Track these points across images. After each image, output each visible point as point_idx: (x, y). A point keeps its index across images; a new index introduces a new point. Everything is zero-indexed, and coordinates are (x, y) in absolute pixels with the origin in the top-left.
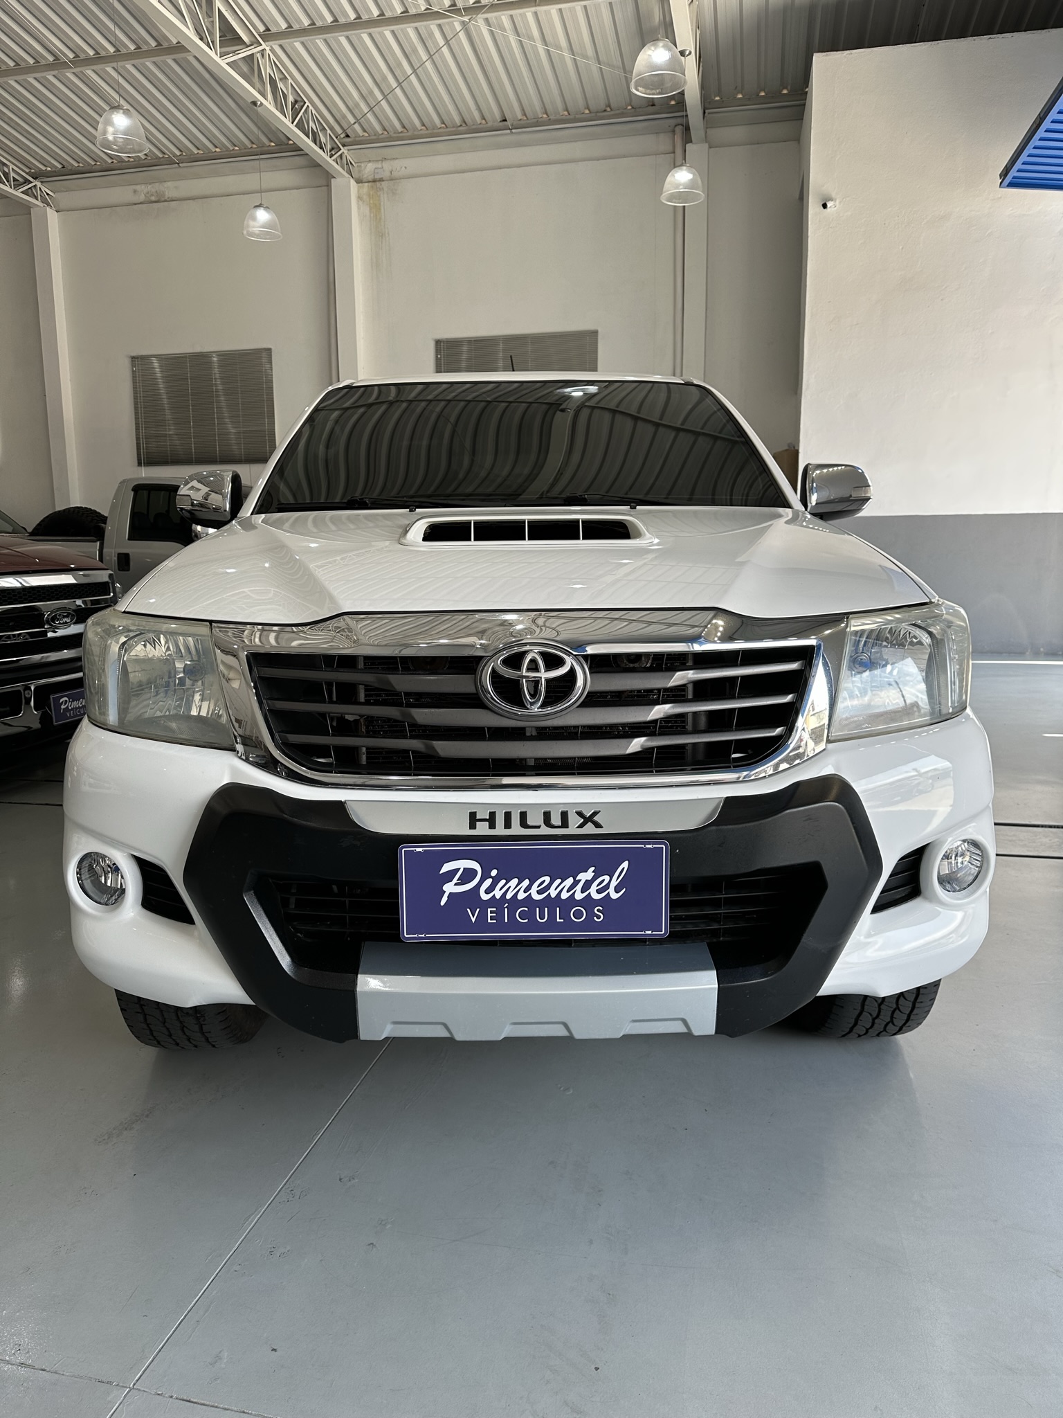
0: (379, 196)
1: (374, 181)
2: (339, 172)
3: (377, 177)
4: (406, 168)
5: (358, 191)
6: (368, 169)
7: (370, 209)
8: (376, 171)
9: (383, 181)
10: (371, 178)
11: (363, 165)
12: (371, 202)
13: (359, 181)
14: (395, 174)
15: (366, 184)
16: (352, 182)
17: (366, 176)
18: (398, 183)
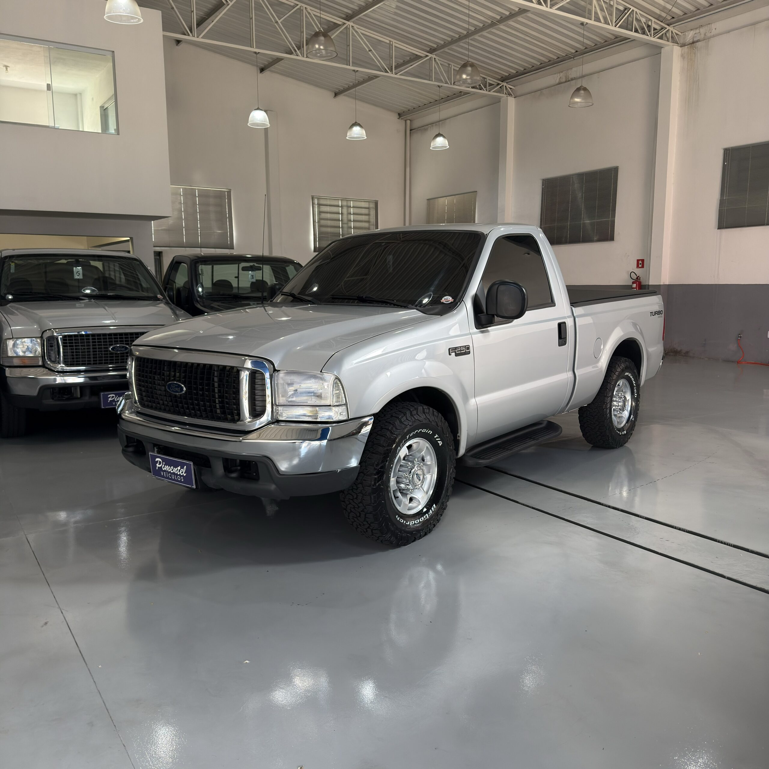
0: (695, 54)
1: (693, 43)
2: (664, 44)
3: (695, 39)
4: (715, 29)
5: (681, 52)
6: (690, 36)
7: (688, 63)
8: (695, 35)
9: (700, 41)
10: (691, 41)
11: (686, 33)
12: (689, 58)
13: (683, 45)
14: (709, 35)
15: (687, 46)
16: (677, 48)
17: (688, 40)
18: (708, 41)
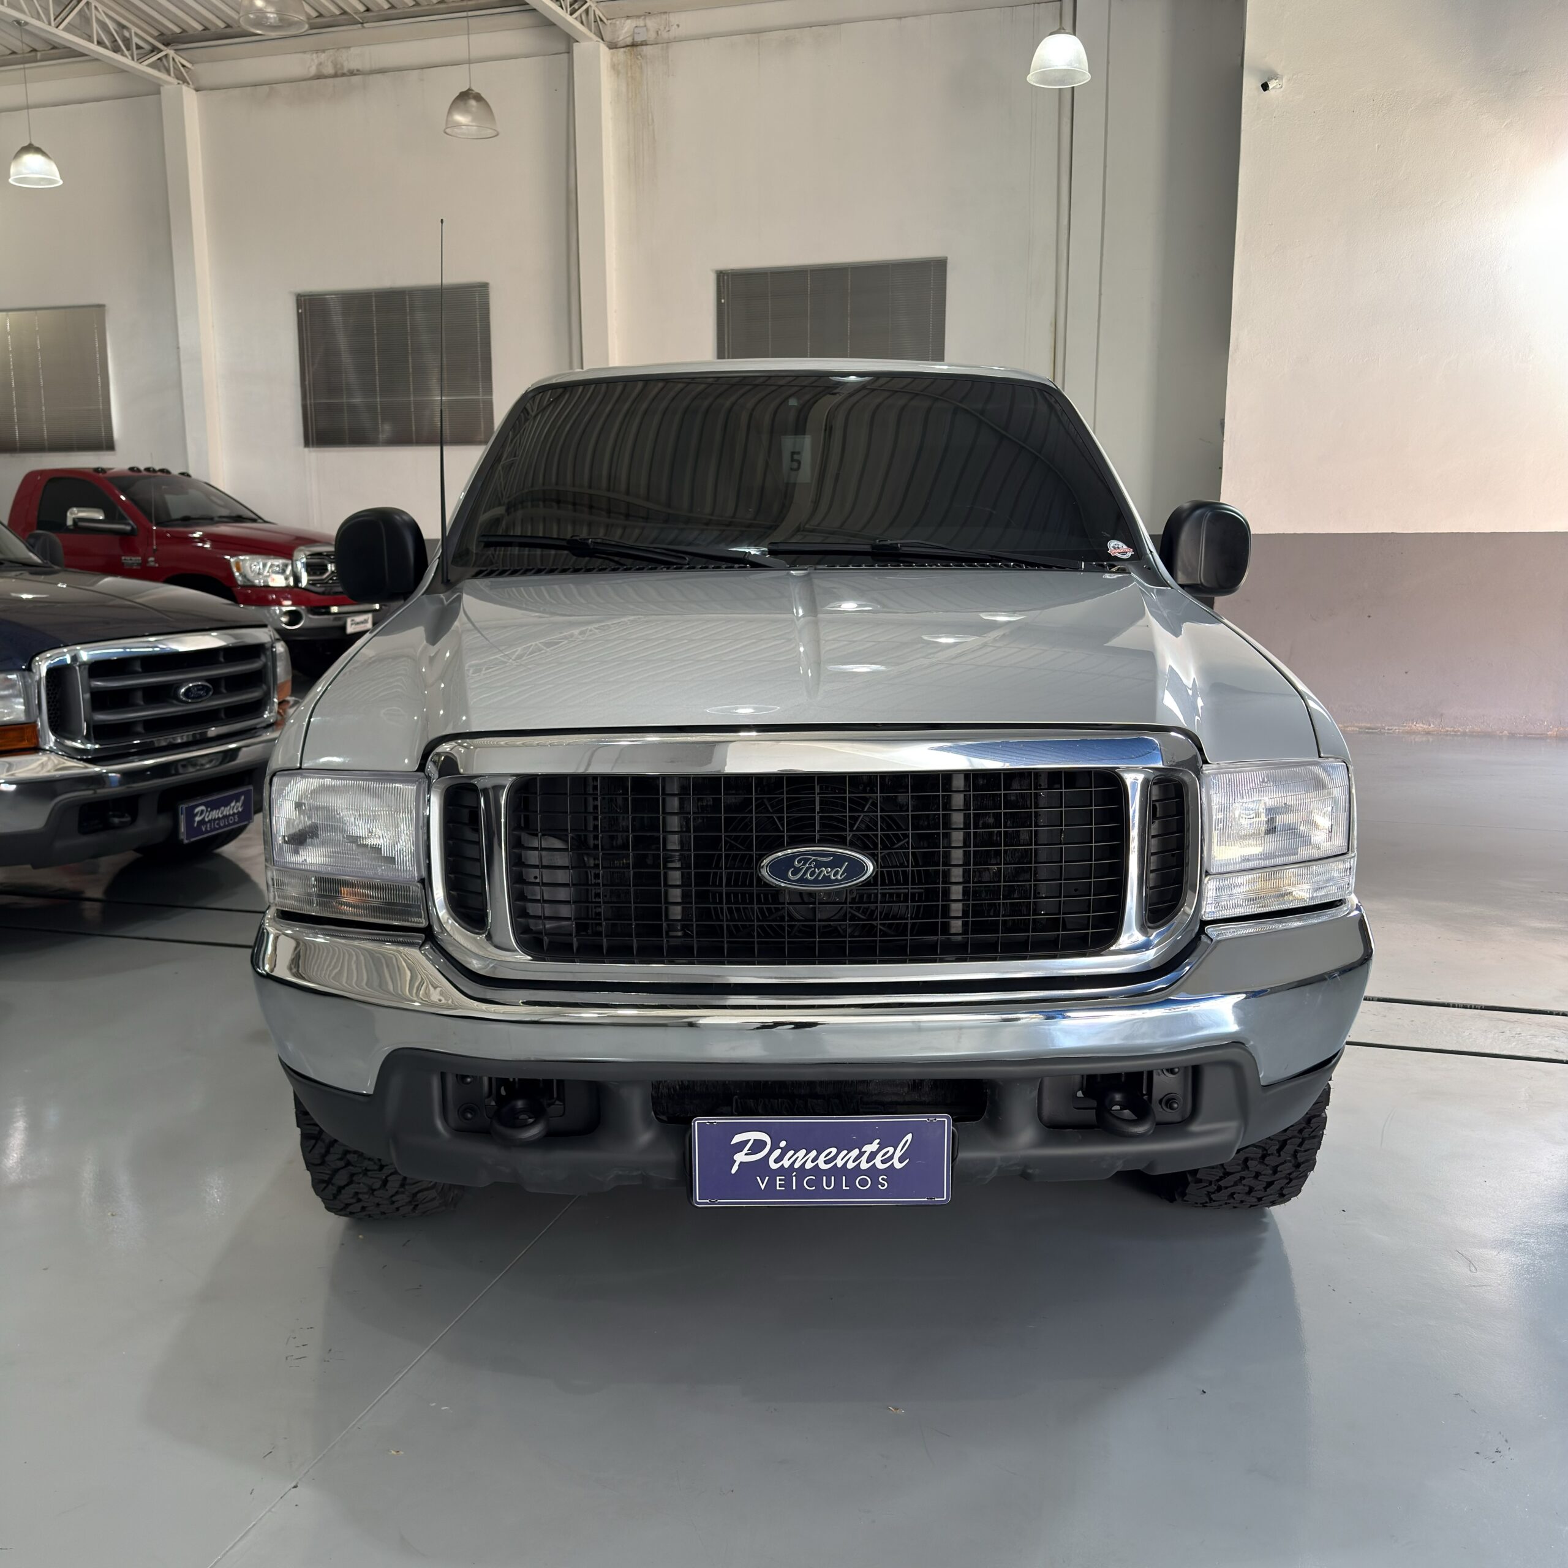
0: (641, 68)
1: (634, 45)
2: (585, 35)
3: (638, 39)
4: (678, 26)
5: (612, 59)
6: (625, 30)
7: (628, 85)
8: (637, 30)
9: (647, 45)
10: (629, 41)
11: (618, 22)
12: (629, 75)
13: (613, 46)
14: (665, 35)
15: (622, 50)
16: (603, 48)
17: (621, 38)
18: (667, 47)
